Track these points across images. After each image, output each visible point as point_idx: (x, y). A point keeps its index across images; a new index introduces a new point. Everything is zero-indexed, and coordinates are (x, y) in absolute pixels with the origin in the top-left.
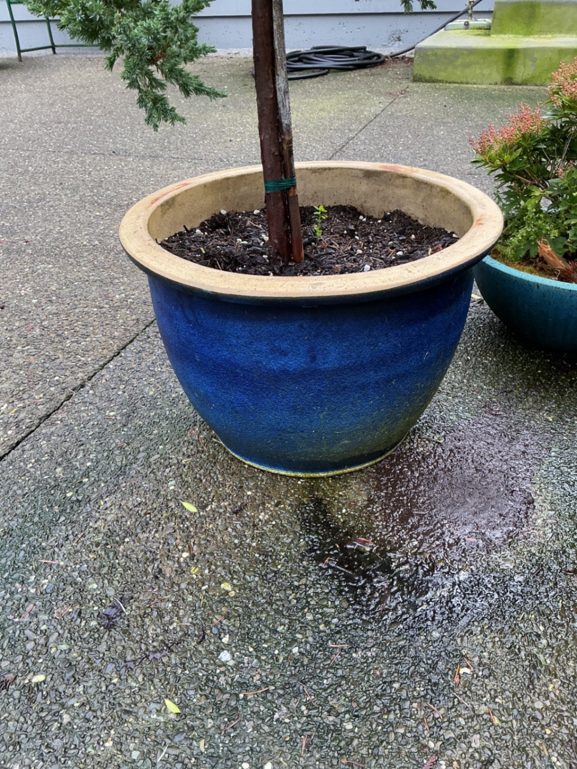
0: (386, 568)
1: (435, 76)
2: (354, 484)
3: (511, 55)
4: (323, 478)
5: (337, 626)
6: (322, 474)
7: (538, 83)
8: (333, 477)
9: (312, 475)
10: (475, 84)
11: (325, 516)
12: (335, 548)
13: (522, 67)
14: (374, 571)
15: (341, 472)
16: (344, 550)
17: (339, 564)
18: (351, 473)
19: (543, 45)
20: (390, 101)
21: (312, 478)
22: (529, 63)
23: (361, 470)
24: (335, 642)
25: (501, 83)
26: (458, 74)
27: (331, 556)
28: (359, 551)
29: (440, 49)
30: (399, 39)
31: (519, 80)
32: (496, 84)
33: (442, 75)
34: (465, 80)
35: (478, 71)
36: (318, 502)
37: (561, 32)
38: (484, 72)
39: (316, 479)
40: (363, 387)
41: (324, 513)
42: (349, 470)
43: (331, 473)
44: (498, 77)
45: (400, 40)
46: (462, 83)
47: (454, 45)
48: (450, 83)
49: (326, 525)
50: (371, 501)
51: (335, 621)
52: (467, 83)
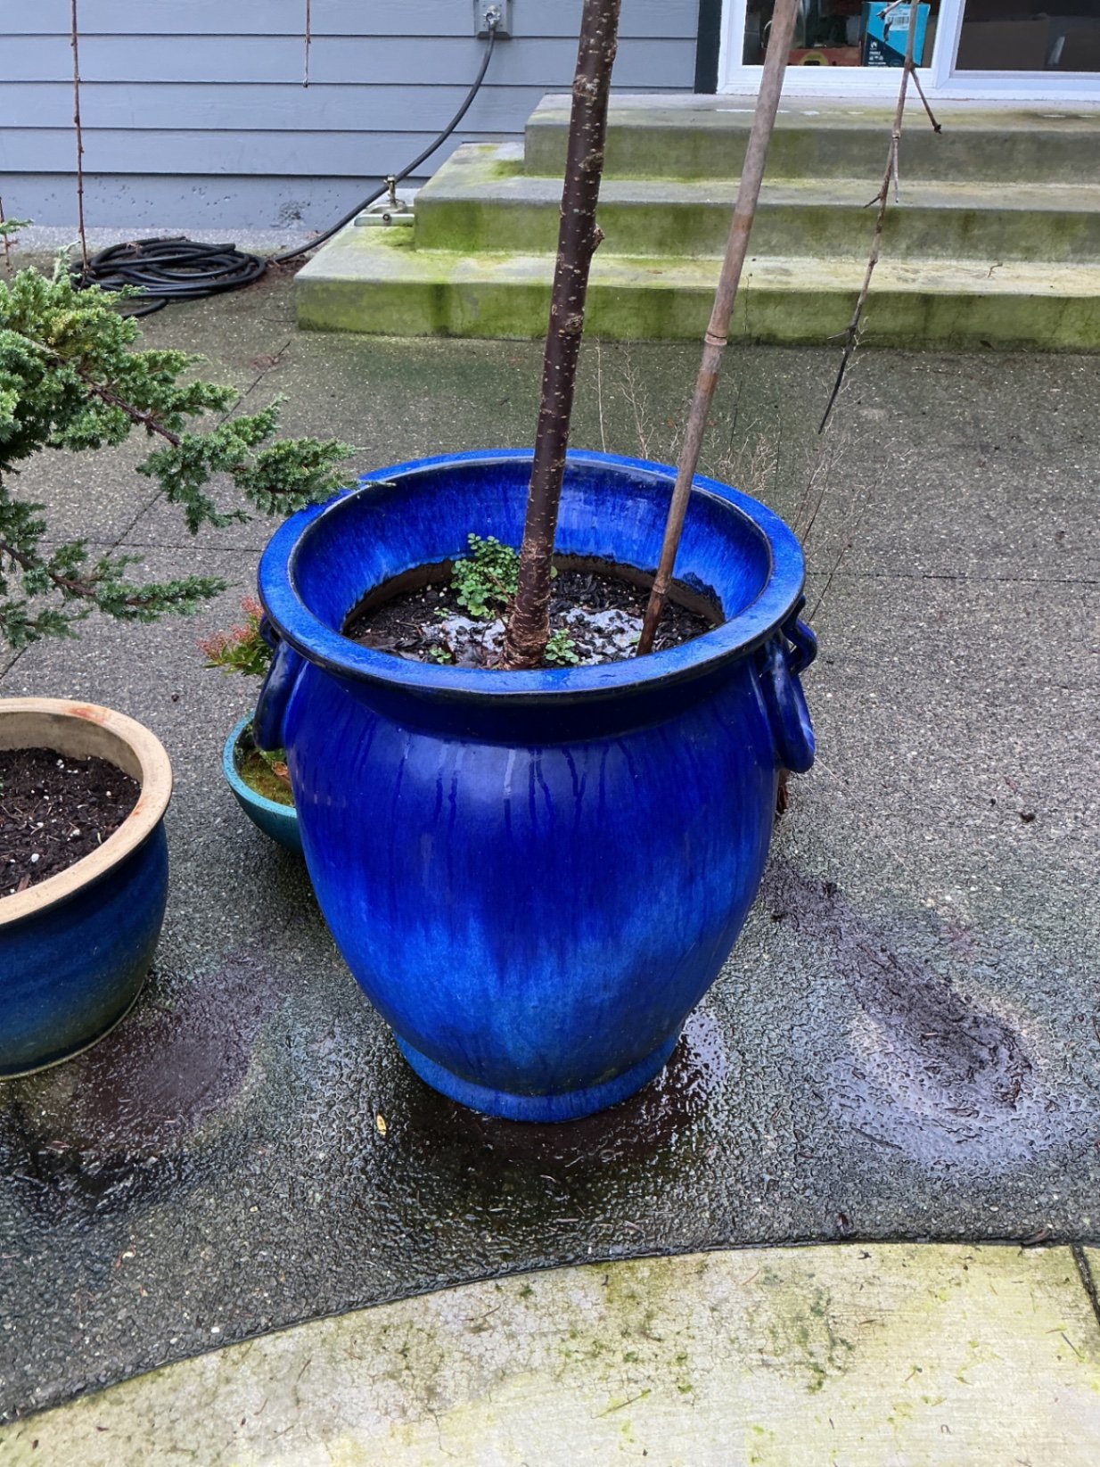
0: (75, 1169)
1: (332, 322)
2: (61, 1078)
3: (439, 294)
4: (23, 1078)
5: (13, 1237)
6: (23, 1075)
7: (486, 334)
8: (38, 1074)
9: (11, 1077)
10: (394, 335)
11: (21, 1123)
12: (26, 1157)
13: (459, 310)
14: (62, 1175)
15: (45, 1067)
16: (35, 1158)
17: (28, 1174)
18: (60, 1066)
19: (483, 280)
20: (252, 381)
21: (13, 1080)
22: (468, 306)
23: (71, 1061)
24: (9, 1253)
25: (433, 335)
26: (366, 320)
27: (18, 1166)
28: (51, 1156)
29: (334, 282)
30: (298, 216)
31: (459, 331)
32: (425, 335)
33: (343, 321)
34: (378, 329)
35: (395, 317)
36: (17, 1107)
37: (517, 248)
38: (405, 317)
39: (18, 1080)
40: (26, 996)
41: (21, 1119)
42: (54, 1064)
43: (33, 1072)
44: (427, 326)
45: (299, 218)
46: (374, 333)
47: (354, 276)
48: (357, 332)
49: (22, 1132)
50: (76, 1097)
51: (13, 1232)
52: (383, 334)
